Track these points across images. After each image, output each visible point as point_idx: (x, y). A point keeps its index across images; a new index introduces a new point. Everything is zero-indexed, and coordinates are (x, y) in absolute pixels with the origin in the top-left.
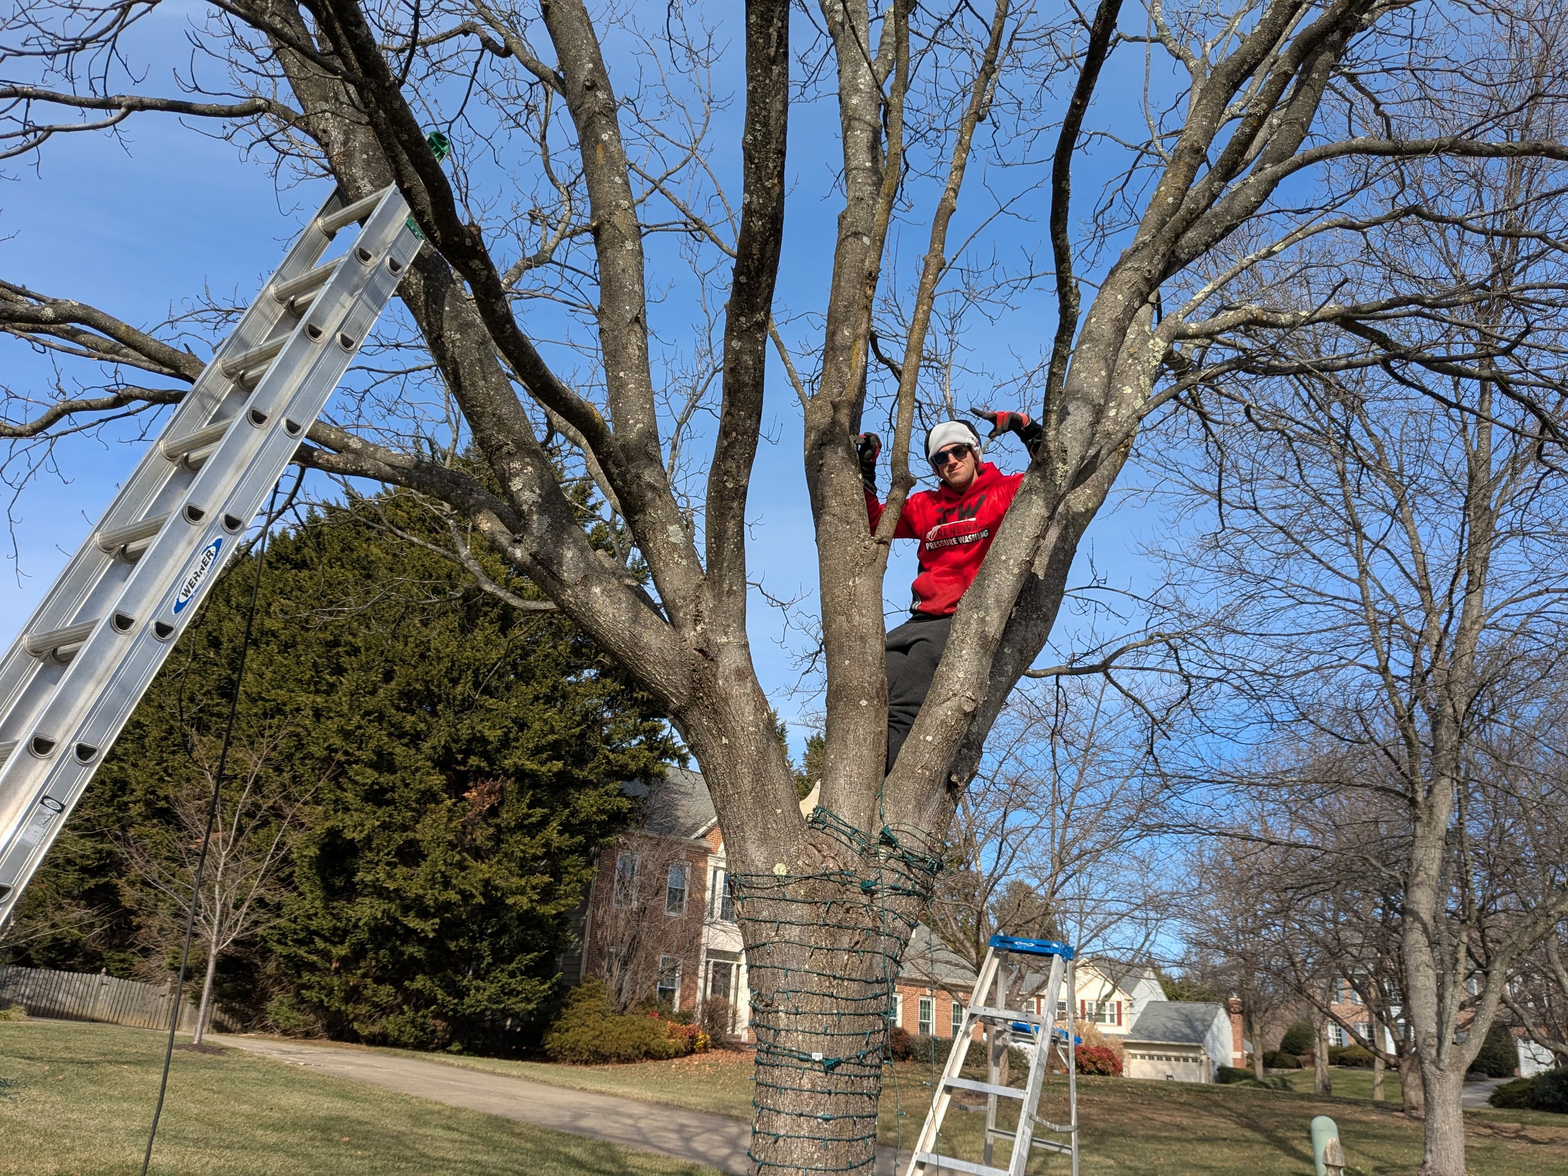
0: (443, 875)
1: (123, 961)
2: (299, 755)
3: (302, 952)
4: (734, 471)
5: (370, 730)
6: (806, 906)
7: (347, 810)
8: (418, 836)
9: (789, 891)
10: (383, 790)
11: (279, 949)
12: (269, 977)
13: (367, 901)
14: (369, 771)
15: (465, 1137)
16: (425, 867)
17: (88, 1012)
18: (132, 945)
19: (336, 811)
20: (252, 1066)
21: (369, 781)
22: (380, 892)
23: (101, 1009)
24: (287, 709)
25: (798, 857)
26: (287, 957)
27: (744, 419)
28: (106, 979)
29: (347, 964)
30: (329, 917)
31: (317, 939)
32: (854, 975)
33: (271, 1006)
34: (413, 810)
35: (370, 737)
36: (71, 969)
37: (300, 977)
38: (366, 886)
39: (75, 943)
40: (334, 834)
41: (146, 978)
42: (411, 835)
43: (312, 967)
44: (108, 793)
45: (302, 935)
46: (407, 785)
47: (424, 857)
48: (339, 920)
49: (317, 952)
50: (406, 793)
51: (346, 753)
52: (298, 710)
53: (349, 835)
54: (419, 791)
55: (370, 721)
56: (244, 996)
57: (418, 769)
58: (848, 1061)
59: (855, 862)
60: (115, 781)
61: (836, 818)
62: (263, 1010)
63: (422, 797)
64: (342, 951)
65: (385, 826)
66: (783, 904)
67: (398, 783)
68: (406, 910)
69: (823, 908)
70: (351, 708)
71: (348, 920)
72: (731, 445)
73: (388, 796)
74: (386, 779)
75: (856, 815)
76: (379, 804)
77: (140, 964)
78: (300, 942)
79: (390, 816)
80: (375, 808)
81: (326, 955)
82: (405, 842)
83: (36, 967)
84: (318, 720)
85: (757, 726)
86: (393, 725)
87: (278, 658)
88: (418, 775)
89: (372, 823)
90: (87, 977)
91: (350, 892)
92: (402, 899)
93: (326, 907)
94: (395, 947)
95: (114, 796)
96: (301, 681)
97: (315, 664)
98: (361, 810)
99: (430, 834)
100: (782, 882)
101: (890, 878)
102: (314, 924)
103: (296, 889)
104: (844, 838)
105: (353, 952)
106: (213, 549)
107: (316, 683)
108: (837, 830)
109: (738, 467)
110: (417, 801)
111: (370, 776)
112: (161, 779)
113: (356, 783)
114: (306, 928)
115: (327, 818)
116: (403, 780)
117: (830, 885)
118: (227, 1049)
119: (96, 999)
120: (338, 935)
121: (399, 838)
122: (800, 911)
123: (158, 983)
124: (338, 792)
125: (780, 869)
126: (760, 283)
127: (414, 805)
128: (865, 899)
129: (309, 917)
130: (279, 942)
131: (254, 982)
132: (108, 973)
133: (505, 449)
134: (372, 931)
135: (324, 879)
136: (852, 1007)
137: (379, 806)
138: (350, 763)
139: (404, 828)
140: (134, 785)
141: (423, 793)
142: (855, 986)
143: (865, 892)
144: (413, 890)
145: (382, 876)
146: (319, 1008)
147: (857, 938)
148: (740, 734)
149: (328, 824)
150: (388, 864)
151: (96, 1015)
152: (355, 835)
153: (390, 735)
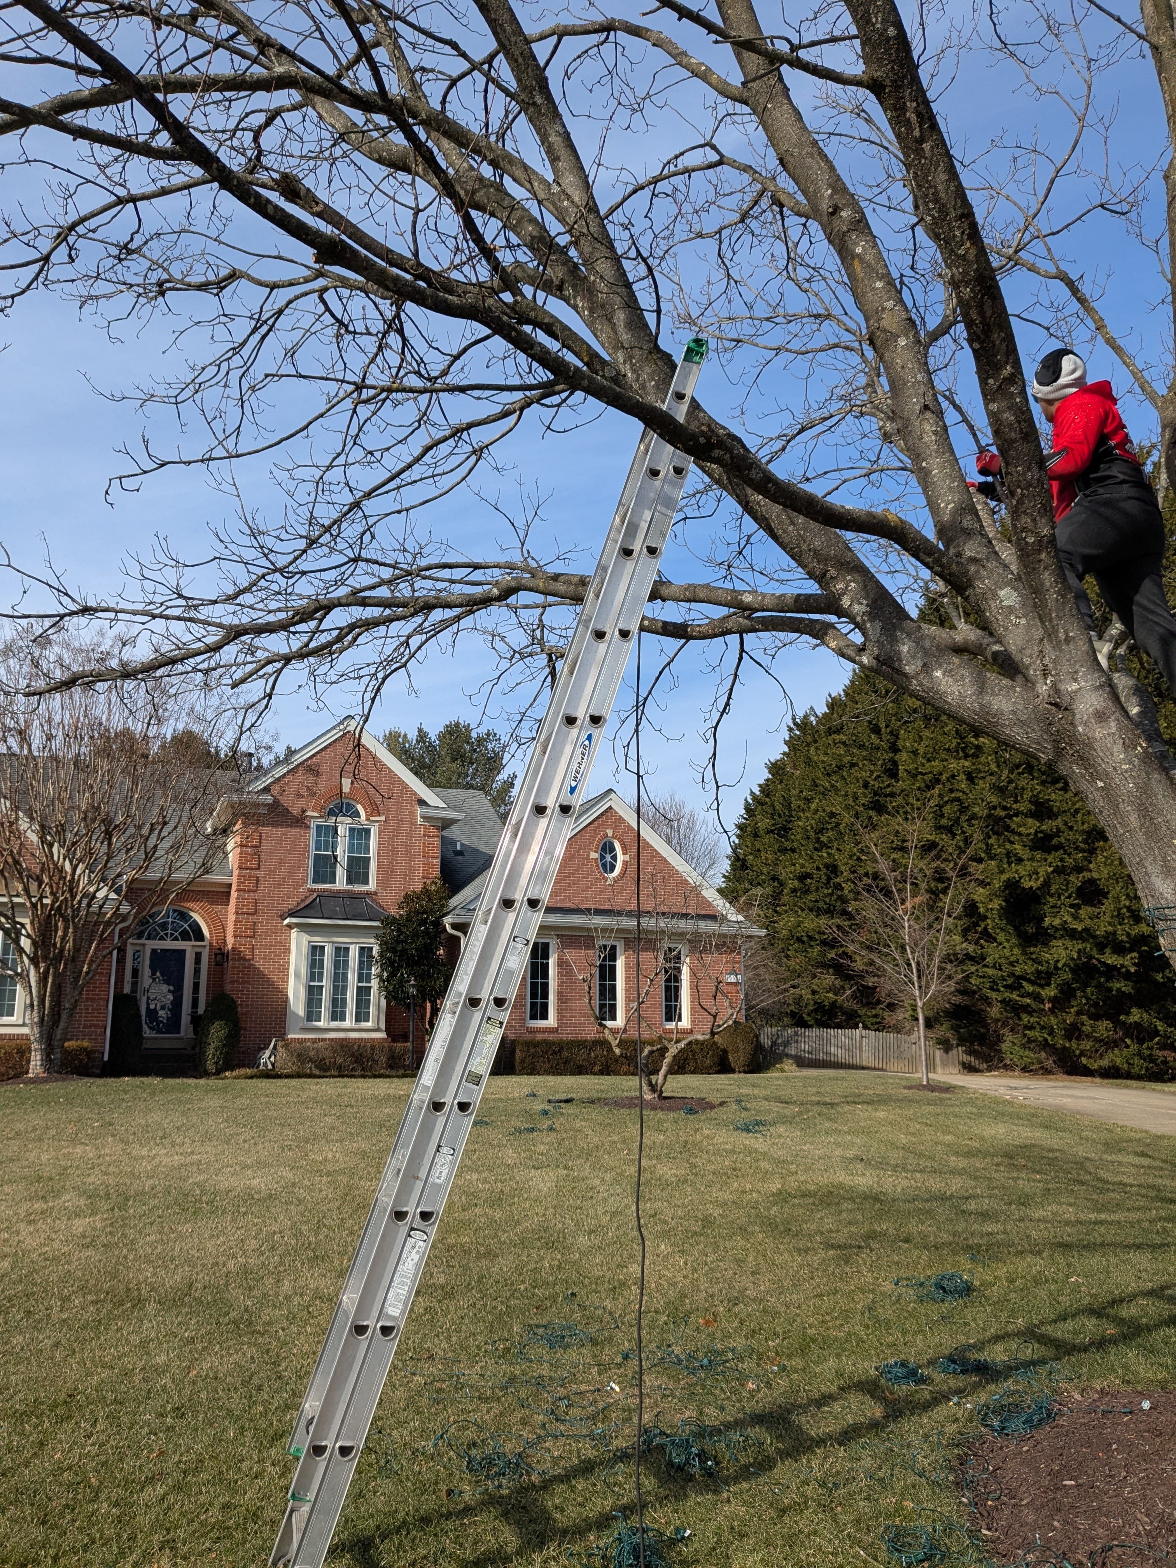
0: (1129, 908)
1: (876, 1016)
2: (964, 818)
3: (1014, 996)
4: (1031, 525)
5: (1022, 783)
7: (1020, 860)
8: (1095, 875)
10: (1048, 837)
11: (993, 995)
12: (997, 1021)
13: (1060, 943)
14: (1030, 821)
15: (1158, 1163)
16: (1108, 906)
17: (858, 1062)
18: (879, 1002)
19: (1010, 863)
20: (971, 1102)
21: (1032, 831)
22: (1073, 934)
23: (867, 1058)
24: (944, 777)
26: (1003, 1001)
27: (1024, 474)
28: (864, 1032)
29: (1060, 1003)
30: (1030, 963)
31: (1024, 983)
33: (1004, 1047)
34: (1083, 851)
35: (1023, 789)
36: (839, 1026)
37: (1020, 1019)
38: (1057, 929)
39: (834, 1004)
40: (1012, 886)
41: (897, 1029)
42: (1087, 875)
43: (1026, 1009)
44: (824, 878)
45: (1010, 981)
46: (1071, 828)
47: (1105, 895)
48: (1040, 963)
49: (1028, 995)
50: (1071, 836)
51: (1005, 808)
52: (953, 776)
53: (1027, 884)
54: (1084, 832)
55: (1019, 774)
56: (982, 1039)
57: (1077, 811)
60: (827, 866)
62: (1000, 1051)
63: (1089, 837)
64: (1050, 992)
65: (1059, 871)
67: (1063, 827)
68: (1101, 947)
70: (998, 766)
71: (1047, 962)
73: (1055, 841)
74: (1049, 825)
76: (1048, 850)
77: (890, 1018)
78: (1010, 988)
79: (1062, 860)
80: (1045, 856)
81: (1037, 997)
82: (1084, 883)
83: (811, 1026)
84: (973, 783)
85: (1131, 763)
86: (1043, 773)
87: (926, 733)
88: (1079, 817)
89: (1045, 870)
90: (849, 1032)
91: (1043, 937)
92: (1095, 937)
93: (1024, 953)
94: (1099, 983)
95: (829, 879)
96: (949, 750)
97: (957, 731)
98: (1031, 859)
99: (1105, 871)
102: (1018, 970)
103: (995, 940)
105: (1062, 991)
106: (587, 743)
107: (963, 750)
109: (1034, 520)
110: (1085, 841)
111: (1031, 826)
112: (859, 859)
113: (1020, 834)
114: (1012, 974)
115: (1002, 872)
116: (1066, 824)
118: (955, 1087)
119: (861, 1050)
120: (1043, 978)
121: (1076, 880)
123: (909, 1032)
124: (1008, 846)
126: (993, 342)
127: (1082, 845)
129: (1012, 964)
130: (992, 989)
131: (986, 1026)
132: (865, 1027)
133: (828, 575)
134: (1072, 970)
135: (1016, 928)
137: (1049, 852)
138: (1010, 817)
139: (1079, 870)
140: (843, 868)
141: (1088, 833)
144: (1102, 928)
145: (1067, 918)
146: (1045, 1045)
148: (1113, 774)
149: (1004, 877)
150: (1072, 906)
151: (865, 1063)
152: (1032, 883)
153: (1043, 783)
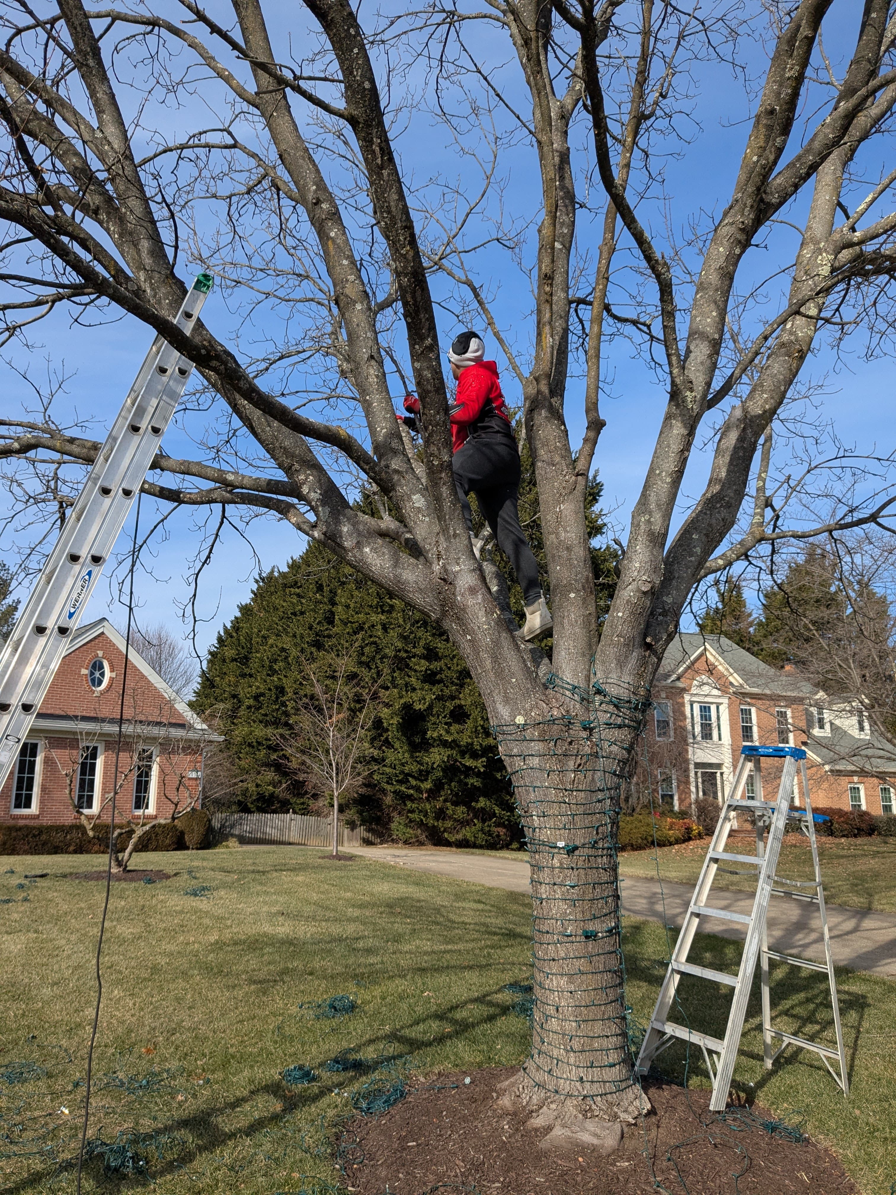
4: (436, 452)
6: (541, 743)
9: (528, 734)
10: (434, 674)
14: (423, 661)
16: (470, 723)
21: (424, 669)
25: (531, 710)
27: (434, 416)
31: (410, 779)
32: (580, 787)
42: (457, 702)
44: (274, 697)
46: (449, 668)
51: (406, 651)
58: (583, 846)
59: (576, 708)
61: (562, 679)
65: (439, 698)
66: (525, 743)
69: (552, 743)
72: (431, 435)
73: (438, 677)
74: (435, 665)
75: (575, 675)
79: (442, 690)
80: (431, 687)
85: (489, 624)
86: (434, 628)
89: (430, 697)
92: (459, 746)
95: (277, 698)
100: (524, 728)
101: (604, 718)
102: (407, 769)
103: (393, 747)
104: (567, 693)
106: (87, 577)
108: (563, 688)
109: (439, 449)
113: (415, 671)
114: (402, 772)
116: (446, 665)
117: (555, 727)
122: (537, 747)
124: (407, 679)
125: (520, 720)
128: (584, 734)
129: (403, 765)
135: (407, 738)
136: (581, 809)
138: (410, 658)
140: (288, 690)
142: (582, 794)
143: (585, 729)
147: (579, 761)
148: (478, 631)
150: (446, 724)
